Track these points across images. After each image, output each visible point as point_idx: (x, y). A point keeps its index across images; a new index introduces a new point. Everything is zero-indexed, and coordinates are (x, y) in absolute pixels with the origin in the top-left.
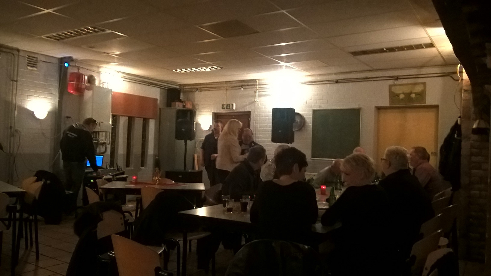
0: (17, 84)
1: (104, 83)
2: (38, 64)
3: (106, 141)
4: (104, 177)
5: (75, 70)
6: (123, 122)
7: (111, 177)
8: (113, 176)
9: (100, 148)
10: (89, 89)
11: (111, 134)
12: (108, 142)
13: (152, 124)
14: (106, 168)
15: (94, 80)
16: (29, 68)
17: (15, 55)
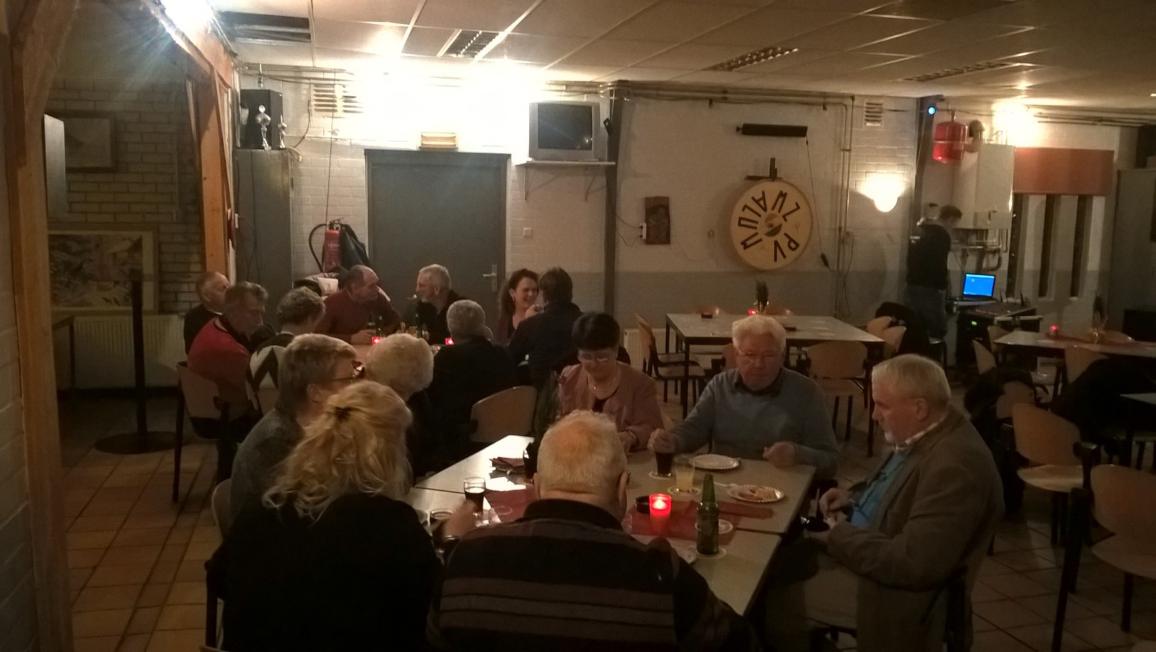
0: (850, 157)
1: (1000, 133)
2: (883, 114)
3: (1000, 246)
4: (998, 318)
5: (946, 118)
6: (1035, 206)
7: (1010, 318)
8: (1013, 316)
9: (988, 261)
10: (971, 149)
11: (1010, 232)
12: (1005, 247)
13: (1098, 207)
14: (1000, 299)
15: (981, 130)
16: (868, 124)
17: (848, 107)
